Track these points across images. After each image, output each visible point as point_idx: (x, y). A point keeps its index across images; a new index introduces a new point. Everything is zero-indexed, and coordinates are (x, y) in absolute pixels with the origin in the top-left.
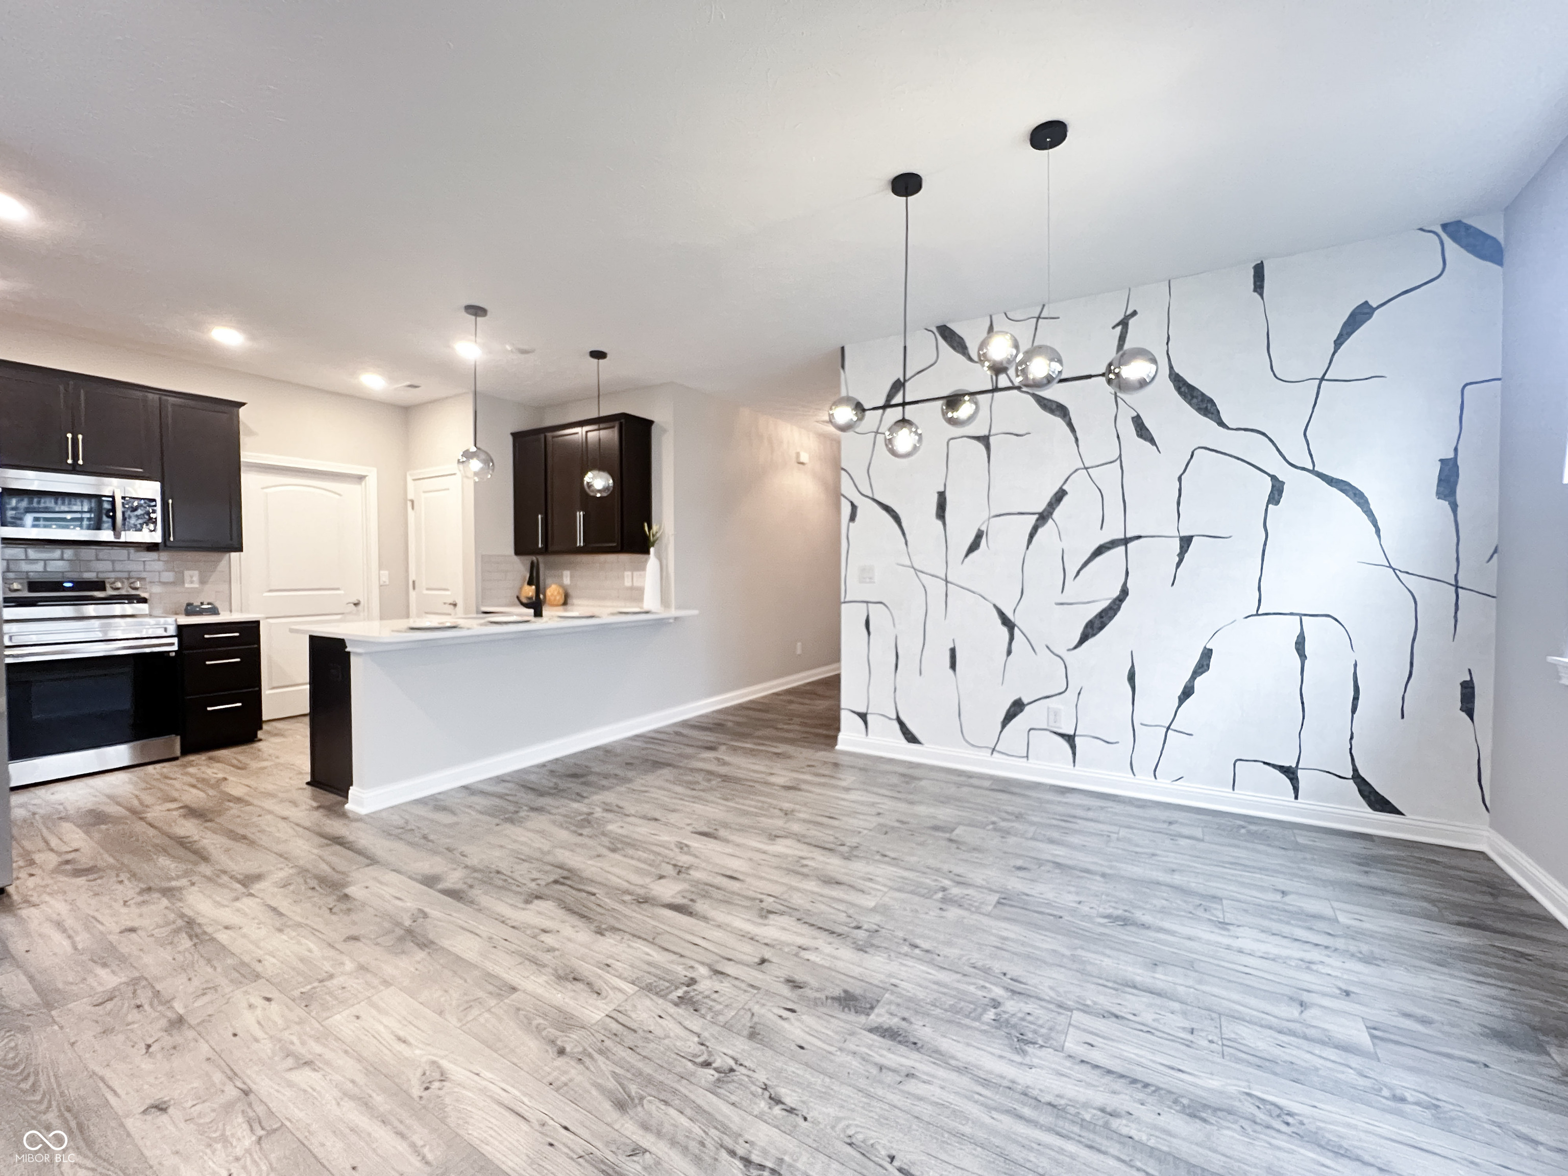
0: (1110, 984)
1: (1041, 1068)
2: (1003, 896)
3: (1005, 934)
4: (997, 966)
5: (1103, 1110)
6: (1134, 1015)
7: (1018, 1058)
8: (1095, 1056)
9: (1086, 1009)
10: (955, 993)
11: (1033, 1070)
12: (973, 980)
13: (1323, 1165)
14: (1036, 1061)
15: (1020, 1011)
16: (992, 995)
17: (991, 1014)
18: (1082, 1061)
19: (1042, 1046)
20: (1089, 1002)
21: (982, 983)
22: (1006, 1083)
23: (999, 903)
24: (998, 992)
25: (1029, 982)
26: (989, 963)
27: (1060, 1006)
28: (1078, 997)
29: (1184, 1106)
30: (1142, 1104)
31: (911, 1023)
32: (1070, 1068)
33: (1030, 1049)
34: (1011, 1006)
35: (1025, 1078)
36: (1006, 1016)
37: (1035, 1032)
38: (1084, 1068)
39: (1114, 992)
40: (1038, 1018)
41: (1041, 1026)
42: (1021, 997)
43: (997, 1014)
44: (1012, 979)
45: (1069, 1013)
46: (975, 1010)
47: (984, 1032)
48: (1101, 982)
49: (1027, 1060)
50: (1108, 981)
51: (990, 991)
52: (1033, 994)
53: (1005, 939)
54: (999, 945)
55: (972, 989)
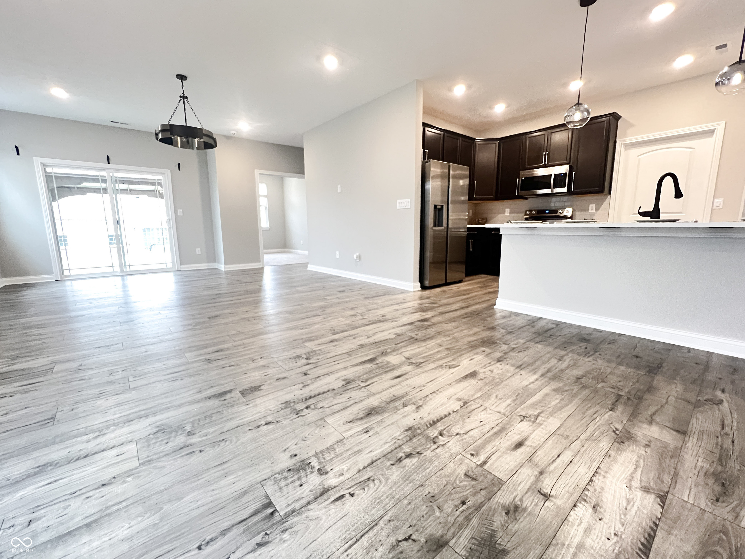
0: (116, 507)
2: (277, 517)
3: (231, 478)
4: (210, 452)
5: (103, 434)
8: (114, 452)
9: (129, 473)
10: (217, 422)
12: (214, 435)
15: (173, 441)
16: (196, 436)
18: (122, 444)
19: (150, 435)
20: (129, 479)
21: (209, 437)
23: (270, 504)
24: (195, 439)
25: (181, 459)
26: (217, 449)
27: (150, 461)
28: (140, 476)
34: (181, 439)
36: (179, 433)
37: (158, 438)
40: (160, 445)
41: (155, 443)
42: (179, 448)
44: (194, 452)
45: (141, 462)
46: (199, 424)
48: (124, 504)
50: (118, 510)
51: (200, 437)
52: (173, 455)
53: (226, 476)
54: (224, 466)
55: (211, 430)
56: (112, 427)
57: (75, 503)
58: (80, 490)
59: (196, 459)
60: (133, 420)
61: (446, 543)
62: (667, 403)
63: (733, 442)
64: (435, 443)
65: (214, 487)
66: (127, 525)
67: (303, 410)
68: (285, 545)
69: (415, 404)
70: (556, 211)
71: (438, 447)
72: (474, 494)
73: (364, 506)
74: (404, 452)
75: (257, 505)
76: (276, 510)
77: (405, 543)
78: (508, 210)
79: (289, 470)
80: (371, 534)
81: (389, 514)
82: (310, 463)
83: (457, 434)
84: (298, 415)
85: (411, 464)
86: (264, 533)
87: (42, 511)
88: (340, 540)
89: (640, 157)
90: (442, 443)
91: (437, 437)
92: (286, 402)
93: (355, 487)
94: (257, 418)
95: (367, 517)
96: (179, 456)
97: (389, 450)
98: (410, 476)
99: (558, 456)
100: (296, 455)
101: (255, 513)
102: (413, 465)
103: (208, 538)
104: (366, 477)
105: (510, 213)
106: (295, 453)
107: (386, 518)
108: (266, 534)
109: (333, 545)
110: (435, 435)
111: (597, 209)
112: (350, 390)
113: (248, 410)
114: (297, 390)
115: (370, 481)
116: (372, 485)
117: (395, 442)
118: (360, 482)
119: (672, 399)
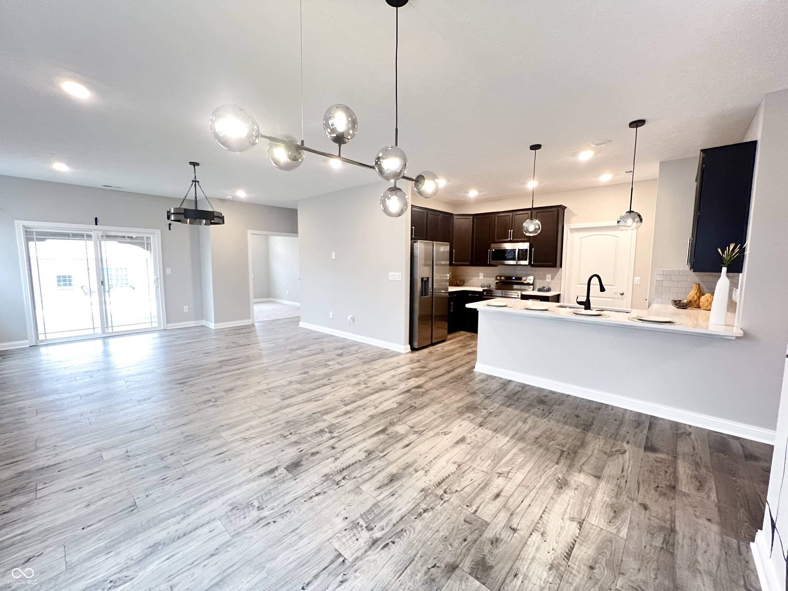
0: (230, 570)
1: (220, 507)
2: (347, 563)
3: (305, 540)
4: (282, 522)
5: (188, 515)
6: (205, 566)
7: (230, 502)
8: (205, 529)
9: (227, 544)
10: (277, 497)
11: (221, 504)
12: (279, 508)
13: (93, 577)
14: (223, 507)
15: (249, 516)
16: (266, 509)
17: (256, 504)
18: (208, 522)
19: (227, 513)
20: (229, 549)
21: (276, 509)
22: (225, 493)
23: (340, 555)
24: (265, 513)
25: (261, 530)
26: (286, 520)
27: (238, 534)
28: (236, 546)
29: (160, 545)
30: (176, 530)
31: (272, 478)
32: (211, 516)
33: (230, 508)
34: (254, 514)
35: (222, 500)
37: (235, 514)
38: (206, 521)
39: (225, 568)
40: (240, 520)
41: (235, 519)
42: (256, 521)
43: (254, 506)
44: (269, 523)
45: (231, 535)
47: (250, 497)
48: (235, 567)
49: (226, 504)
50: (233, 572)
51: (268, 510)
52: (253, 527)
53: (301, 538)
54: (298, 531)
55: (275, 504)
56: (192, 509)
57: (198, 571)
58: (196, 561)
59: (272, 528)
60: (206, 502)
61: (457, 566)
62: (592, 455)
63: (626, 482)
64: (442, 499)
65: (296, 547)
66: (246, 581)
67: (340, 480)
68: (359, 580)
69: (423, 469)
70: (521, 279)
71: (445, 502)
72: (472, 533)
73: (403, 549)
74: (422, 508)
75: (331, 557)
76: (345, 558)
77: (433, 569)
78: (481, 274)
79: (346, 530)
80: (411, 566)
81: (420, 552)
82: (358, 523)
83: (456, 491)
84: (339, 486)
85: (428, 517)
86: (342, 574)
87: (176, 579)
88: (392, 573)
89: (582, 239)
90: (446, 499)
91: (442, 494)
92: (326, 475)
93: (394, 537)
94: (307, 491)
95: (406, 556)
96: (259, 527)
97: (412, 508)
98: (429, 526)
99: (522, 502)
100: (347, 518)
101: (332, 562)
102: (430, 517)
103: (306, 582)
104: (399, 529)
105: (484, 277)
106: (346, 516)
107: (419, 555)
108: (344, 575)
109: (389, 576)
110: (441, 493)
111: (552, 279)
112: (373, 461)
113: (297, 484)
114: (331, 463)
115: (404, 532)
116: (405, 534)
117: (415, 502)
118: (397, 533)
119: (596, 451)
